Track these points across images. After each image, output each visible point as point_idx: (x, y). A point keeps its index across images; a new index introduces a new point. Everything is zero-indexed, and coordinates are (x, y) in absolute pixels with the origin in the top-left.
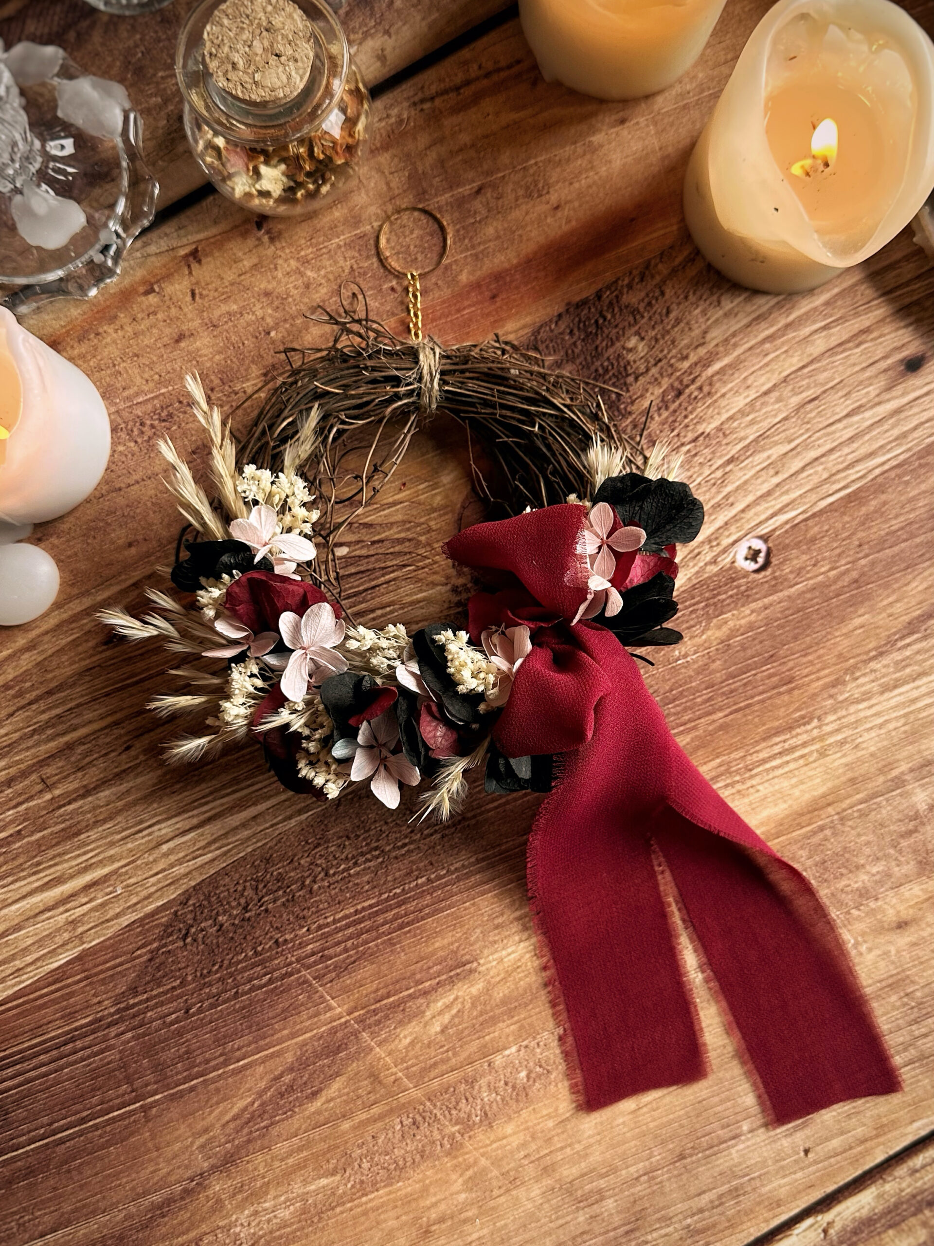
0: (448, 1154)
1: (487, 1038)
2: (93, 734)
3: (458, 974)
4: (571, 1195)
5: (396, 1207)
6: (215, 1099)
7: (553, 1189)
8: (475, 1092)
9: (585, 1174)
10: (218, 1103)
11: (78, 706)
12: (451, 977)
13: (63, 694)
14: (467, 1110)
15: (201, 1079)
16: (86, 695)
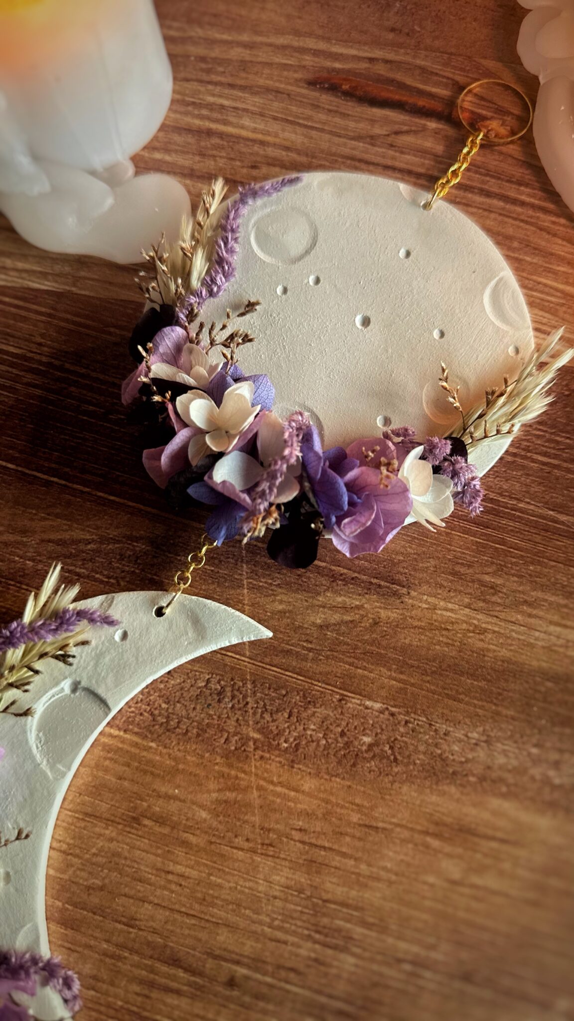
0: (227, 755)
1: (360, 671)
2: (237, 137)
3: (380, 586)
4: (315, 915)
5: (129, 766)
6: (58, 511)
7: (301, 891)
8: (304, 715)
9: (347, 906)
10: (57, 516)
11: (245, 110)
12: (371, 583)
13: (240, 94)
14: (282, 727)
15: (63, 482)
16: (259, 107)
